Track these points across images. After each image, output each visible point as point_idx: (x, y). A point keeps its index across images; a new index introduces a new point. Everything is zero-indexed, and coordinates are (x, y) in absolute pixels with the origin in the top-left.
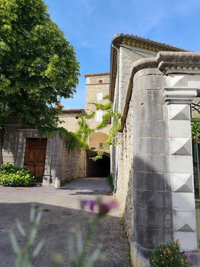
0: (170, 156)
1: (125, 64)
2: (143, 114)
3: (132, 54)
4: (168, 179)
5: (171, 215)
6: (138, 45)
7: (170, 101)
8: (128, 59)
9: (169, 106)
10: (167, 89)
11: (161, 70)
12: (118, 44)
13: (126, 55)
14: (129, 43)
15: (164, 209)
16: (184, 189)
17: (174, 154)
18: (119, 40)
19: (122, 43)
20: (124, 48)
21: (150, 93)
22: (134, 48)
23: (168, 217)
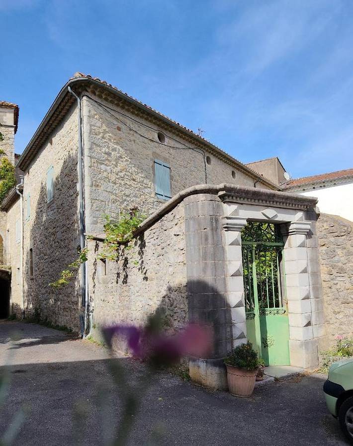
0: (228, 278)
1: (93, 127)
2: (206, 239)
3: (101, 112)
4: (227, 298)
5: (231, 327)
6: (110, 99)
7: (228, 228)
8: (96, 119)
9: (226, 232)
10: (228, 218)
11: (221, 197)
12: (80, 90)
13: (93, 112)
14: (97, 93)
15: (226, 323)
16: (239, 305)
17: (232, 276)
18: (83, 85)
19: (87, 91)
20: (91, 101)
21: (212, 219)
22: (104, 103)
23: (228, 329)
